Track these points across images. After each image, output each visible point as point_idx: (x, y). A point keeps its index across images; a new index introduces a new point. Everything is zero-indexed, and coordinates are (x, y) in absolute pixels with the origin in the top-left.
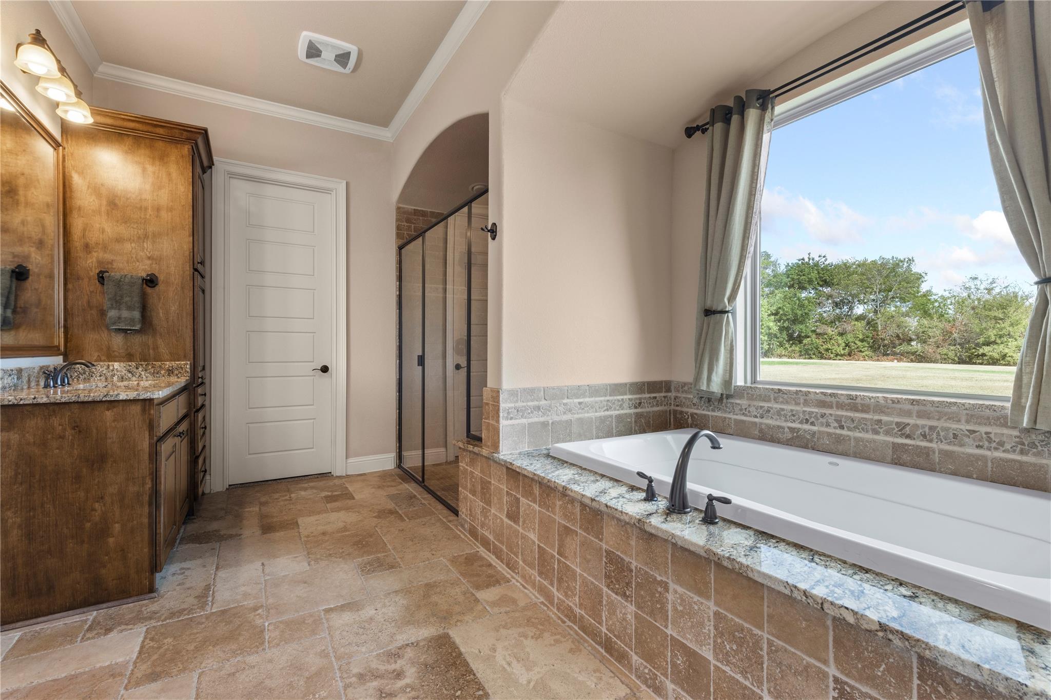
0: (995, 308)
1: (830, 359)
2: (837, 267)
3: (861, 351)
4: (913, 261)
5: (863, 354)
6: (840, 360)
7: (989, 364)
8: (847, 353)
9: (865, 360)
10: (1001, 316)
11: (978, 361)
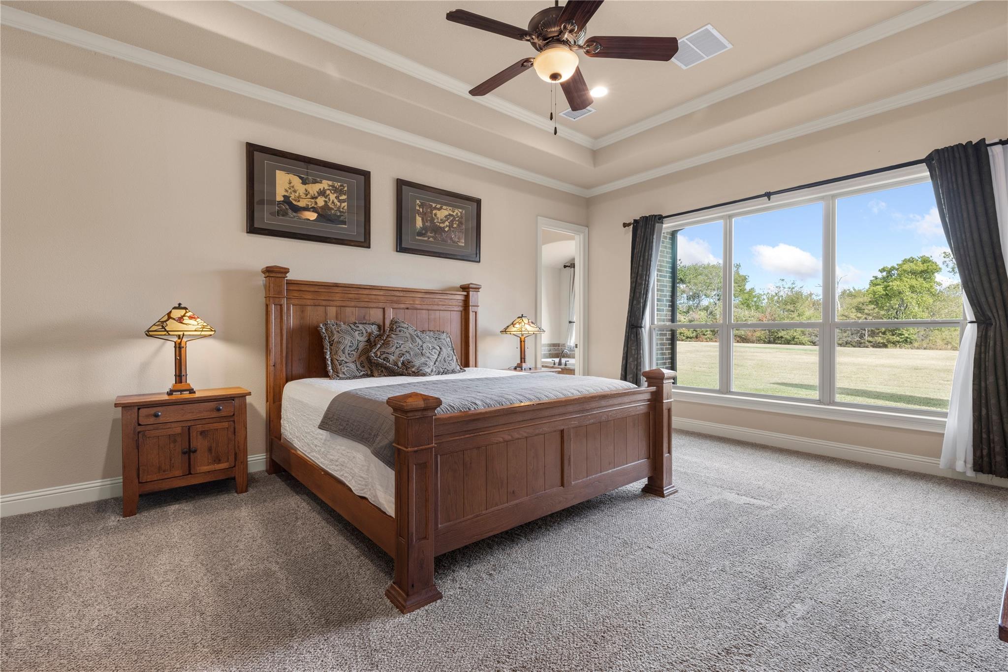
0: (789, 303)
1: (683, 340)
2: (689, 268)
3: (704, 335)
4: (740, 266)
5: (706, 337)
6: (690, 341)
7: (785, 344)
8: (695, 336)
9: (707, 341)
10: (792, 309)
11: (779, 342)
